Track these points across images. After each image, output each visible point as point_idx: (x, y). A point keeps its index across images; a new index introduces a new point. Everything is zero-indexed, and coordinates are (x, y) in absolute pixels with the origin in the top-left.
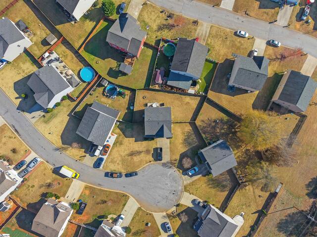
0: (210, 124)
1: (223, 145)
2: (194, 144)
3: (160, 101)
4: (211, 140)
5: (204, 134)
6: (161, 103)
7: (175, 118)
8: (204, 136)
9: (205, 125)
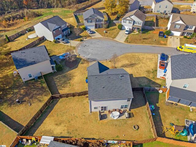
0: (31, 98)
1: (21, 64)
2: (59, 77)
3: (107, 123)
4: (37, 81)
5: (43, 88)
6: (105, 121)
7: (82, 101)
8: (45, 85)
9: (38, 97)
